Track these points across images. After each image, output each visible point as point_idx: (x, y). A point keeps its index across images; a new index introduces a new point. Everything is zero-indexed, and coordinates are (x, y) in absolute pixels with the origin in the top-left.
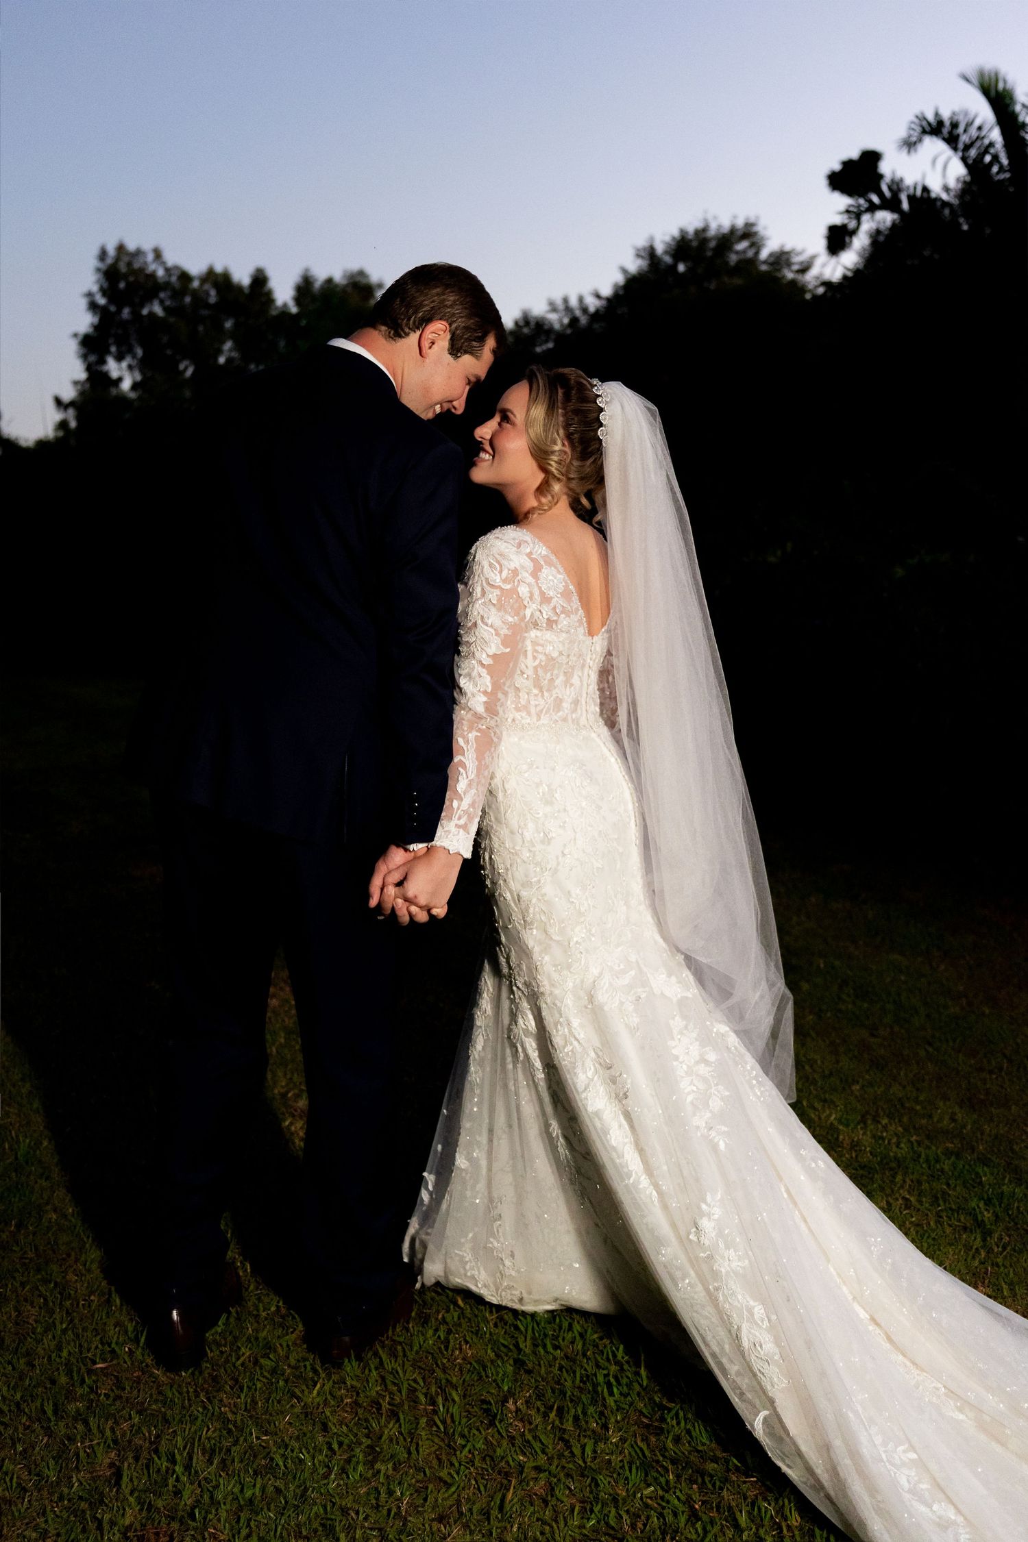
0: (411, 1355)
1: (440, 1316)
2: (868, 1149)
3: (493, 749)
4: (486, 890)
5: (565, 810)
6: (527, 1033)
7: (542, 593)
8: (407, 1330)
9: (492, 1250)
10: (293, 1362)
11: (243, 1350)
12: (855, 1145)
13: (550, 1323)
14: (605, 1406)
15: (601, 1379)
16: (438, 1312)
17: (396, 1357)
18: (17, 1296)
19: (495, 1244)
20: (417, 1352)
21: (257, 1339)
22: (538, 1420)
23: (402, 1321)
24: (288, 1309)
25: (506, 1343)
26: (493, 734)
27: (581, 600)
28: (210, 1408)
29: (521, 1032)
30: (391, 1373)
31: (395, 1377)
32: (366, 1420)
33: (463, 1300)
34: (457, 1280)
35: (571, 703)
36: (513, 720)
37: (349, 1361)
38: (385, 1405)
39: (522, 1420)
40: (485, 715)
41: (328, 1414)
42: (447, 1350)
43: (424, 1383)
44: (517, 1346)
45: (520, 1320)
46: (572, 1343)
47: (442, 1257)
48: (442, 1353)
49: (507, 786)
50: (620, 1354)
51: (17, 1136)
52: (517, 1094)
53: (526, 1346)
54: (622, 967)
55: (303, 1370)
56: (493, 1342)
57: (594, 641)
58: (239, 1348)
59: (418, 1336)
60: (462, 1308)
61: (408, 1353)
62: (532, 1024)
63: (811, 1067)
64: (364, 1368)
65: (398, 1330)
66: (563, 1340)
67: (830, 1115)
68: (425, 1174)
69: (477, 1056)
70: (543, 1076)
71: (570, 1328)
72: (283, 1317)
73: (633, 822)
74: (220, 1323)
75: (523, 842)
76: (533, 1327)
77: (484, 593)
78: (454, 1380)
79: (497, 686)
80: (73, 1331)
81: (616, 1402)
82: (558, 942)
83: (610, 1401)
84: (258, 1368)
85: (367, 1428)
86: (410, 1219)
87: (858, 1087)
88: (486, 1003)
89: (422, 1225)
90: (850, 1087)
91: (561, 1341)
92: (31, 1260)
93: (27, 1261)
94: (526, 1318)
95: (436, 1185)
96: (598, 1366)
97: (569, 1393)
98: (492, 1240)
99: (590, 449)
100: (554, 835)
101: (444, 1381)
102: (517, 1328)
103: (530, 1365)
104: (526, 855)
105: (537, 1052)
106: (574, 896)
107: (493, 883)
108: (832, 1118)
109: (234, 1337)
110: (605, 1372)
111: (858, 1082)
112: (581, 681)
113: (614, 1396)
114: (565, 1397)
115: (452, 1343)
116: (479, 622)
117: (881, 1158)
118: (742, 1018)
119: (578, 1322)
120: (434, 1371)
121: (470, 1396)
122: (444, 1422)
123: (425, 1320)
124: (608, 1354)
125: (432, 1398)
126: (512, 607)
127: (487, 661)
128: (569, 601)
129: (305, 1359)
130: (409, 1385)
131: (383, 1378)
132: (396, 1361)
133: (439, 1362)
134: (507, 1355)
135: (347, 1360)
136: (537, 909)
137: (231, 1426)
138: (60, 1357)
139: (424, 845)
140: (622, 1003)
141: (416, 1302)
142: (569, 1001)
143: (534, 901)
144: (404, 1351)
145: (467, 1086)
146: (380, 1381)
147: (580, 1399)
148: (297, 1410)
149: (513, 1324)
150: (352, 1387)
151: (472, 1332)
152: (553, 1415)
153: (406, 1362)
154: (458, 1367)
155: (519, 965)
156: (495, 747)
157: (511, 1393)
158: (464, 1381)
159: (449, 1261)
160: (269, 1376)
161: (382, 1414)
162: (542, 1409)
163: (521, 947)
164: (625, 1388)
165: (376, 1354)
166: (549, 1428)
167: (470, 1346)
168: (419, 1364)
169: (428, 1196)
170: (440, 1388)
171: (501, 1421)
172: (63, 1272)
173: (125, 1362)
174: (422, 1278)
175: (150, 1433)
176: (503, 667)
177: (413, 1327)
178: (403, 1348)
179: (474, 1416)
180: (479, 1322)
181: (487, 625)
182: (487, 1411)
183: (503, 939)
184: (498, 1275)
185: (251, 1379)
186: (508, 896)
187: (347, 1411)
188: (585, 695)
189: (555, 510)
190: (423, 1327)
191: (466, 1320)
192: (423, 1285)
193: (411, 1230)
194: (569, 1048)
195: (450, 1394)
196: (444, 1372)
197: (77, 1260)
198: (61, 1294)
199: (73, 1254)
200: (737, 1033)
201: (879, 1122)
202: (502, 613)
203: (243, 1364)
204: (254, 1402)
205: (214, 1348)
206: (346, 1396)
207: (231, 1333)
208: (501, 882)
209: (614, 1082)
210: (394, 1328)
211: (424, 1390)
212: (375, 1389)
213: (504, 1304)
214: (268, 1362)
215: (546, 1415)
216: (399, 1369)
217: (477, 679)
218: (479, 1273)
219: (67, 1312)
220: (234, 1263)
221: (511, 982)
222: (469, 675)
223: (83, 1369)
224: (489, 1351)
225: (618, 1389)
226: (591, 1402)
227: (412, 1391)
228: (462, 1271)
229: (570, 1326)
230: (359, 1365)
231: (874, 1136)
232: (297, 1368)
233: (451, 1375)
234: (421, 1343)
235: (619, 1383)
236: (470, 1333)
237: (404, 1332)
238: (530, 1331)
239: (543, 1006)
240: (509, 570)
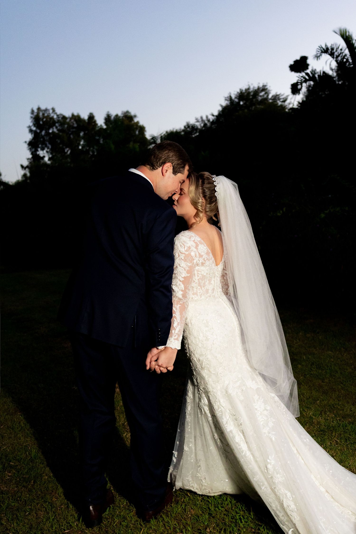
0: (173, 515)
1: (182, 500)
2: (323, 424)
3: (186, 310)
4: (188, 357)
5: (213, 328)
6: (205, 404)
7: (199, 254)
8: (171, 506)
9: (198, 477)
10: (133, 522)
11: (116, 520)
12: (318, 423)
13: (220, 498)
14: (240, 527)
15: (237, 517)
16: (181, 499)
18: (36, 509)
19: (199, 475)
20: (175, 514)
21: (120, 515)
23: (169, 503)
24: (130, 502)
25: (205, 507)
26: (185, 305)
27: (213, 255)
29: (203, 404)
30: (167, 522)
31: (168, 524)
33: (189, 494)
34: (187, 488)
35: (212, 290)
36: (192, 298)
37: (152, 520)
40: (182, 298)
42: (185, 512)
43: (178, 525)
44: (209, 508)
45: (209, 499)
47: (181, 480)
48: (184, 514)
49: (192, 322)
50: (243, 508)
51: (31, 449)
52: (203, 424)
53: (212, 508)
54: (236, 380)
55: (137, 525)
56: (201, 508)
57: (218, 267)
59: (175, 508)
60: (190, 497)
61: (172, 515)
62: (206, 402)
63: (304, 396)
64: (158, 522)
65: (168, 507)
68: (174, 452)
69: (188, 413)
70: (211, 419)
71: (226, 500)
72: (128, 506)
73: (237, 329)
74: (107, 511)
75: (199, 341)
76: (214, 501)
77: (179, 256)
78: (189, 522)
79: (185, 288)
80: (56, 519)
81: (243, 525)
82: (214, 374)
83: (241, 525)
84: (121, 526)
86: (170, 467)
87: (319, 402)
88: (190, 394)
89: (174, 469)
90: (316, 402)
91: (224, 505)
92: (40, 494)
93: (38, 495)
94: (211, 498)
95: (178, 455)
96: (237, 513)
97: (227, 524)
98: (198, 474)
99: (212, 200)
100: (210, 337)
101: (185, 523)
102: (208, 501)
103: (214, 515)
104: (200, 345)
105: (209, 411)
106: (218, 358)
107: (189, 355)
108: (311, 414)
109: (112, 515)
110: (239, 514)
111: (319, 400)
112: (214, 282)
113: (243, 523)
114: (226, 525)
115: (187, 510)
116: (178, 267)
117: (328, 427)
118: (280, 391)
119: (229, 497)
120: (181, 521)
121: (194, 528)
123: (177, 502)
124: (240, 508)
125: (181, 530)
126: (189, 260)
127: (182, 279)
128: (209, 255)
129: (137, 521)
130: (173, 526)
131: (164, 525)
132: (168, 518)
133: (183, 517)
134: (206, 512)
135: (151, 520)
136: (206, 363)
138: (53, 529)
139: (164, 346)
140: (237, 393)
141: (174, 496)
142: (219, 393)
143: (204, 360)
144: (171, 514)
145: (186, 423)
146: (163, 526)
147: (231, 525)
149: (207, 500)
150: (154, 529)
151: (194, 505)
152: (222, 532)
153: (172, 518)
154: (189, 518)
155: (201, 382)
156: (186, 309)
157: (208, 526)
158: (192, 522)
159: (184, 481)
160: (125, 528)
162: (219, 530)
163: (200, 376)
165: (161, 516)
167: (193, 510)
168: (176, 518)
169: (175, 459)
170: (184, 526)
172: (51, 498)
173: (75, 529)
174: (175, 487)
176: (187, 281)
177: (173, 505)
178: (170, 513)
180: (196, 501)
181: (181, 267)
182: (200, 533)
183: (194, 373)
184: (201, 485)
185: (119, 530)
186: (195, 359)
188: (216, 286)
189: (201, 223)
190: (177, 505)
191: (191, 500)
192: (176, 489)
193: (170, 471)
194: (220, 409)
195: (187, 528)
196: (185, 520)
197: (55, 493)
198: (51, 506)
199: (54, 491)
200: (277, 396)
201: (326, 414)
202: (186, 262)
203: (116, 525)
205: (105, 520)
206: (152, 533)
208: (192, 355)
209: (236, 420)
210: (167, 506)
211: (179, 528)
212: (162, 529)
213: (203, 494)
214: (125, 523)
215: (220, 532)
216: (170, 521)
217: (179, 286)
218: (194, 485)
219: (54, 512)
220: (110, 488)
221: (198, 387)
222: (176, 285)
224: (200, 511)
225: (244, 520)
226: (235, 525)
227: (175, 528)
228: (189, 484)
229: (227, 499)
230: (156, 521)
232: (135, 524)
233: (188, 521)
234: (177, 510)
235: (244, 518)
236: (193, 505)
237: (170, 507)
238: (213, 502)
239: (210, 396)
240: (187, 247)
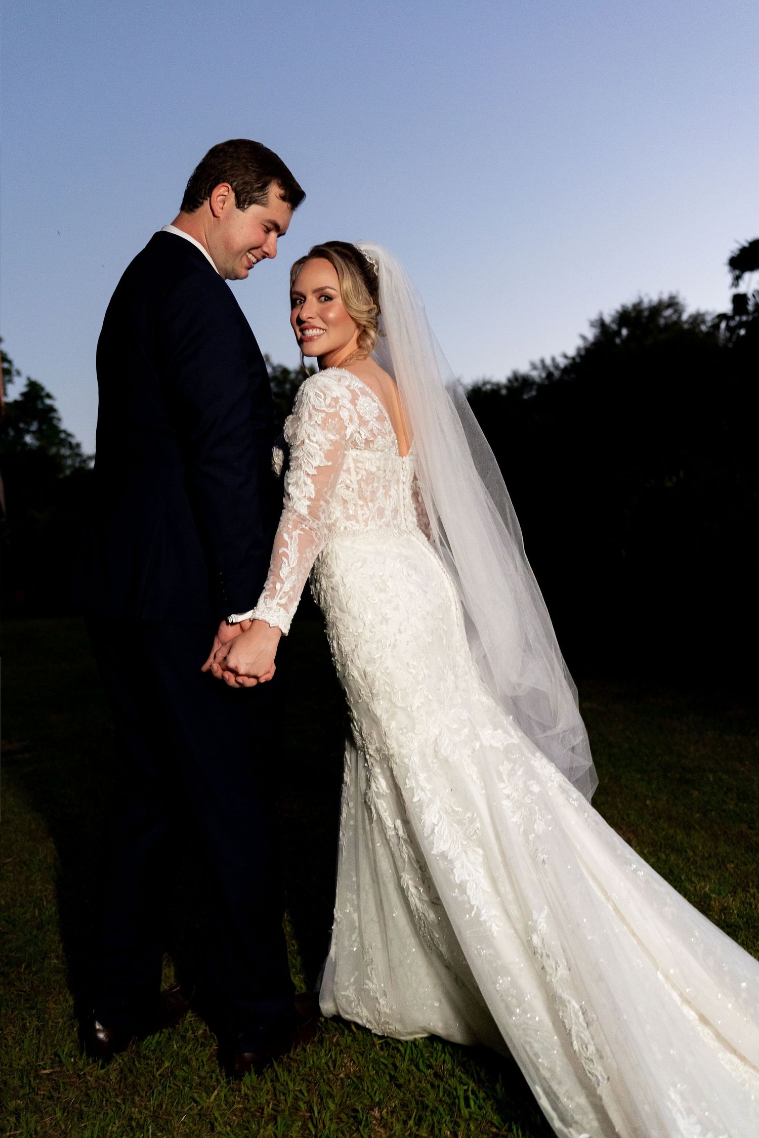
0: (303, 1070)
1: (335, 1040)
2: (735, 912)
3: (314, 546)
5: (397, 595)
6: (379, 794)
7: (360, 417)
8: (304, 1050)
9: (369, 991)
10: (203, 1074)
12: (724, 909)
14: (460, 1117)
15: (461, 1093)
17: (290, 1071)
20: (309, 1069)
21: (178, 1054)
22: (398, 1127)
24: (210, 1031)
25: (385, 1062)
26: (314, 534)
28: (123, 1108)
30: (282, 1085)
31: (285, 1088)
32: (249, 1122)
35: (392, 512)
37: (249, 1074)
38: (268, 1110)
39: (384, 1127)
40: (308, 517)
41: (217, 1115)
42: (335, 1068)
43: (309, 1094)
44: (394, 1065)
46: (444, 1062)
48: (330, 1070)
50: (482, 1074)
53: (403, 1065)
54: (457, 725)
56: (375, 1061)
57: (404, 461)
58: (163, 1062)
59: (312, 1055)
60: (354, 1035)
61: (301, 1068)
63: (693, 851)
64: (261, 1081)
65: (298, 1050)
66: (436, 1060)
67: (705, 886)
77: (311, 416)
78: (335, 1091)
79: (318, 493)
81: (469, 1112)
83: (465, 1112)
84: (172, 1077)
85: (247, 1129)
87: (733, 866)
90: (725, 866)
98: (367, 982)
100: (390, 617)
101: (324, 1092)
102: (399, 1051)
103: (401, 1081)
104: (368, 635)
105: (388, 809)
106: (412, 667)
108: (707, 889)
109: (161, 1052)
110: (466, 1087)
111: (733, 862)
112: (399, 494)
113: (471, 1108)
115: (339, 1062)
116: (307, 441)
117: (747, 919)
120: (319, 1085)
121: (345, 1106)
122: (315, 1126)
123: (321, 1043)
125: (313, 1107)
126: (334, 428)
127: (312, 471)
128: (382, 424)
129: (214, 1072)
130: (295, 1094)
131: (275, 1088)
132: (289, 1075)
133: (325, 1077)
134: (384, 1073)
135: (247, 1074)
136: (381, 682)
137: (134, 1124)
141: (320, 1028)
142: (416, 758)
143: (378, 675)
144: (298, 1068)
146: (272, 1089)
147: (437, 1108)
148: (196, 1111)
149: (395, 1048)
150: (246, 1095)
151: (360, 1053)
152: (411, 1123)
153: (298, 1076)
154: (340, 1081)
155: (370, 734)
157: (379, 1104)
160: (179, 1084)
161: (262, 1117)
162: (404, 1117)
163: (369, 717)
164: (482, 1101)
165: (273, 1070)
166: (407, 1134)
167: (354, 1064)
168: (307, 1078)
170: (323, 1099)
171: (366, 1126)
173: (68, 1071)
175: (66, 1125)
176: (325, 478)
177: (310, 1047)
178: (298, 1064)
179: (343, 1122)
180: (366, 1046)
181: (313, 442)
182: (355, 1118)
185: (164, 1088)
187: (235, 1115)
190: (319, 1048)
195: (328, 1103)
196: (328, 1084)
201: (748, 891)
202: (326, 432)
203: (161, 1074)
204: (161, 1105)
206: (238, 1103)
207: (161, 1050)
210: (295, 1048)
211: (306, 1100)
212: (264, 1098)
214: (182, 1073)
215: (405, 1123)
216: (289, 1083)
217: (303, 486)
221: (365, 753)
222: (296, 485)
223: (32, 1075)
224: (370, 1069)
225: (475, 1103)
227: (296, 1099)
230: (258, 1078)
231: (743, 903)
232: (205, 1078)
233: (334, 1088)
234: (315, 1061)
235: (477, 1098)
236: (358, 1054)
237: (302, 1052)
238: (408, 1051)
239: (394, 766)
240: (332, 398)
